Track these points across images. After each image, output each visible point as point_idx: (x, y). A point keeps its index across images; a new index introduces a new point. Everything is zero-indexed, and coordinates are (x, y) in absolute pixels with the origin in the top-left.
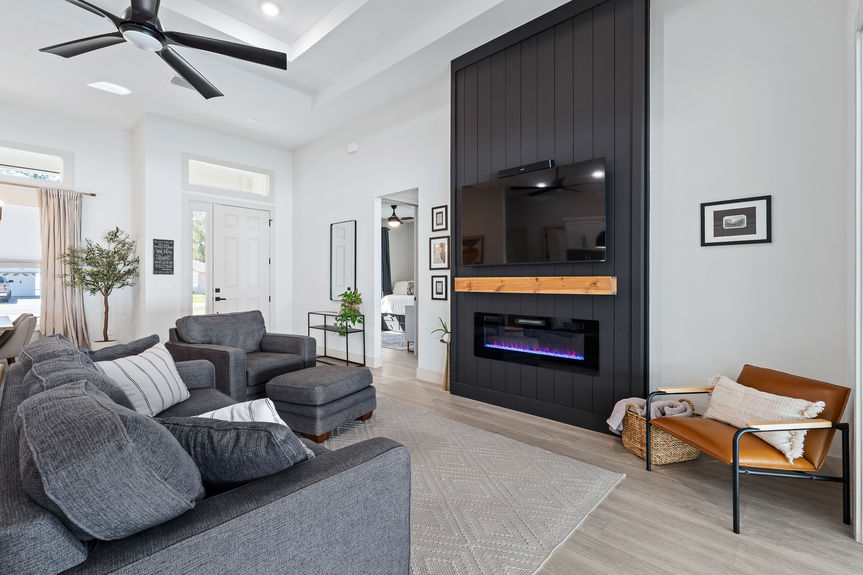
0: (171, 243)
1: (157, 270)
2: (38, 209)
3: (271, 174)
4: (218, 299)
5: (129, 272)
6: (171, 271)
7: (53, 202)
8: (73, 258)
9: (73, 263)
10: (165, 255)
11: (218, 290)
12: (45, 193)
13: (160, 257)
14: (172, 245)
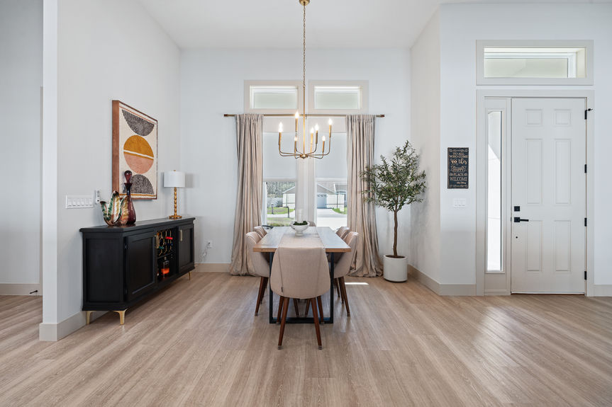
0: (465, 151)
1: (452, 184)
2: (346, 134)
3: (588, 45)
4: (517, 220)
5: (417, 187)
6: (465, 185)
7: (355, 126)
8: (369, 175)
9: (369, 180)
10: (460, 165)
11: (517, 209)
12: (351, 119)
13: (454, 169)
14: (467, 153)
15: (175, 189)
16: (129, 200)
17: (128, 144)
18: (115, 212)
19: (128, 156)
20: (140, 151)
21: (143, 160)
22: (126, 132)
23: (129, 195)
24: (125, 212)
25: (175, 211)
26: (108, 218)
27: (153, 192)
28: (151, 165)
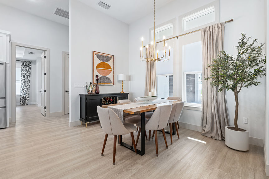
15: (122, 81)
16: (97, 85)
17: (99, 66)
18: (90, 90)
19: (98, 70)
20: (104, 68)
21: (106, 71)
22: (97, 61)
23: (97, 83)
24: (94, 89)
25: (122, 90)
26: (88, 91)
27: (111, 83)
28: (110, 73)
